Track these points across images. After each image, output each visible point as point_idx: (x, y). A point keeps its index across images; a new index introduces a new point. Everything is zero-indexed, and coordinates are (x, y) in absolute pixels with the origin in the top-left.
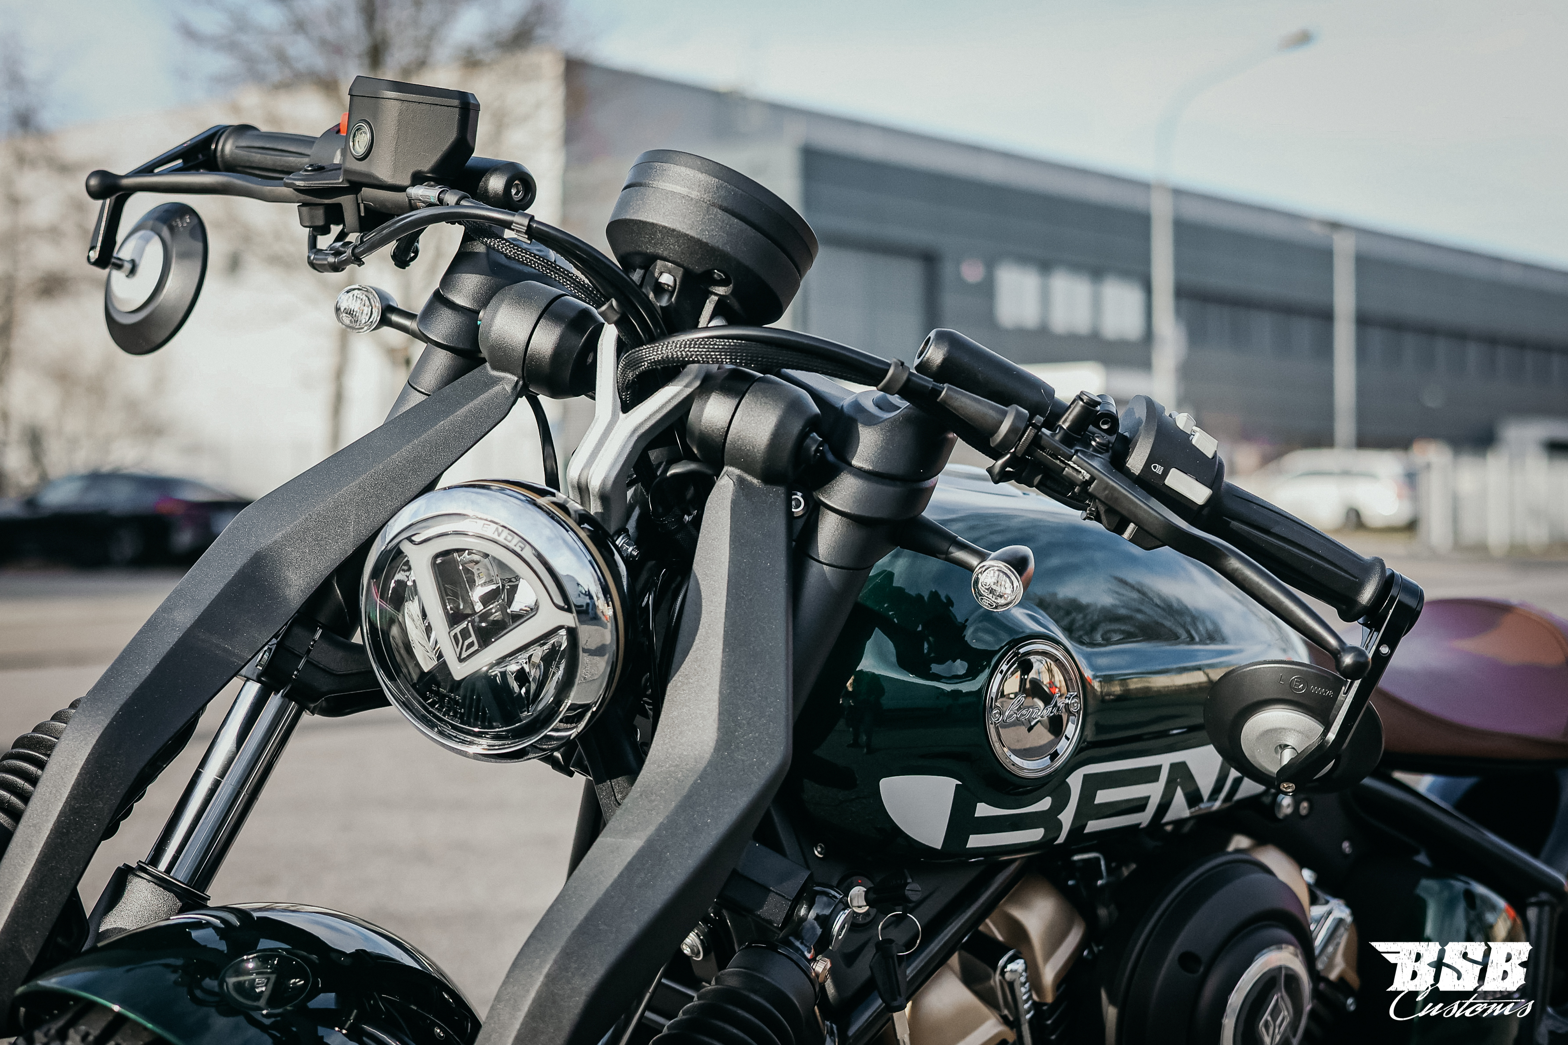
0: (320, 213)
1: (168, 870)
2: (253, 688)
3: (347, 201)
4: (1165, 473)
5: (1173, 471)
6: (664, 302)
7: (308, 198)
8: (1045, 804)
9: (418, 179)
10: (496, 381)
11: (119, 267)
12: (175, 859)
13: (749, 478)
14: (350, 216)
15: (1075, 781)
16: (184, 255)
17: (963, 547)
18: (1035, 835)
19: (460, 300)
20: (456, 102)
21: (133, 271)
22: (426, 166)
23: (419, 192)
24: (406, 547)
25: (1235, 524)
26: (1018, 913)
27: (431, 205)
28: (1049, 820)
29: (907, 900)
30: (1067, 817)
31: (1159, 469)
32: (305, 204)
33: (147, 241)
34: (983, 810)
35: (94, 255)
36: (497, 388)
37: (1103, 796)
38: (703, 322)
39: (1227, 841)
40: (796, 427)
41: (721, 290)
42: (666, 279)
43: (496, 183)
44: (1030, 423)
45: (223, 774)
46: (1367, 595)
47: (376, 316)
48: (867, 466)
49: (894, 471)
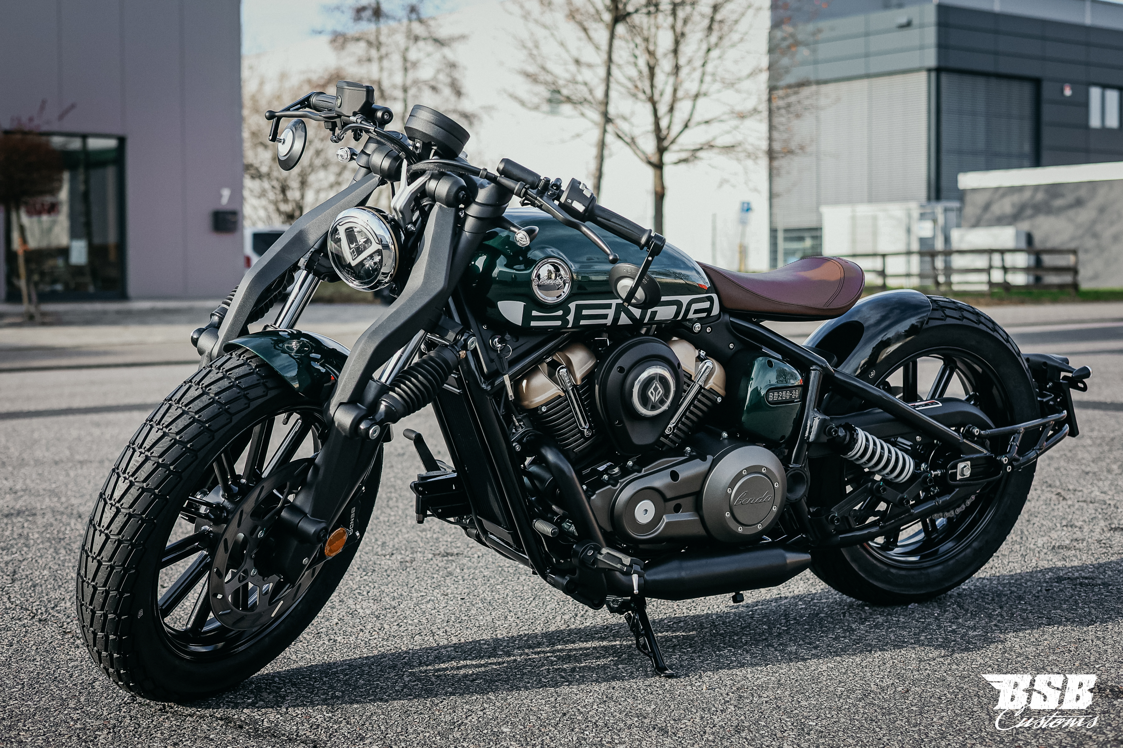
0: (330, 124)
1: (279, 327)
2: (305, 272)
3: (338, 120)
4: (572, 202)
5: (575, 201)
6: (418, 152)
7: (327, 120)
8: (560, 313)
9: (355, 114)
10: (375, 176)
11: (280, 142)
12: (281, 323)
13: (443, 205)
14: (339, 124)
15: (572, 306)
16: (300, 137)
17: (514, 226)
18: (559, 323)
19: (368, 152)
20: (365, 89)
21: (284, 142)
22: (357, 110)
23: (353, 119)
24: (338, 227)
25: (599, 219)
26: (570, 356)
27: (354, 123)
28: (563, 318)
29: (506, 340)
30: (571, 318)
31: (570, 201)
32: (326, 122)
33: (289, 132)
34: (534, 313)
35: (271, 138)
36: (374, 179)
37: (585, 312)
38: (430, 158)
39: (672, 338)
40: (455, 189)
41: (435, 148)
42: (418, 145)
43: (379, 114)
44: (524, 187)
45: (295, 298)
46: (643, 240)
47: (349, 157)
48: (479, 201)
49: (488, 203)
